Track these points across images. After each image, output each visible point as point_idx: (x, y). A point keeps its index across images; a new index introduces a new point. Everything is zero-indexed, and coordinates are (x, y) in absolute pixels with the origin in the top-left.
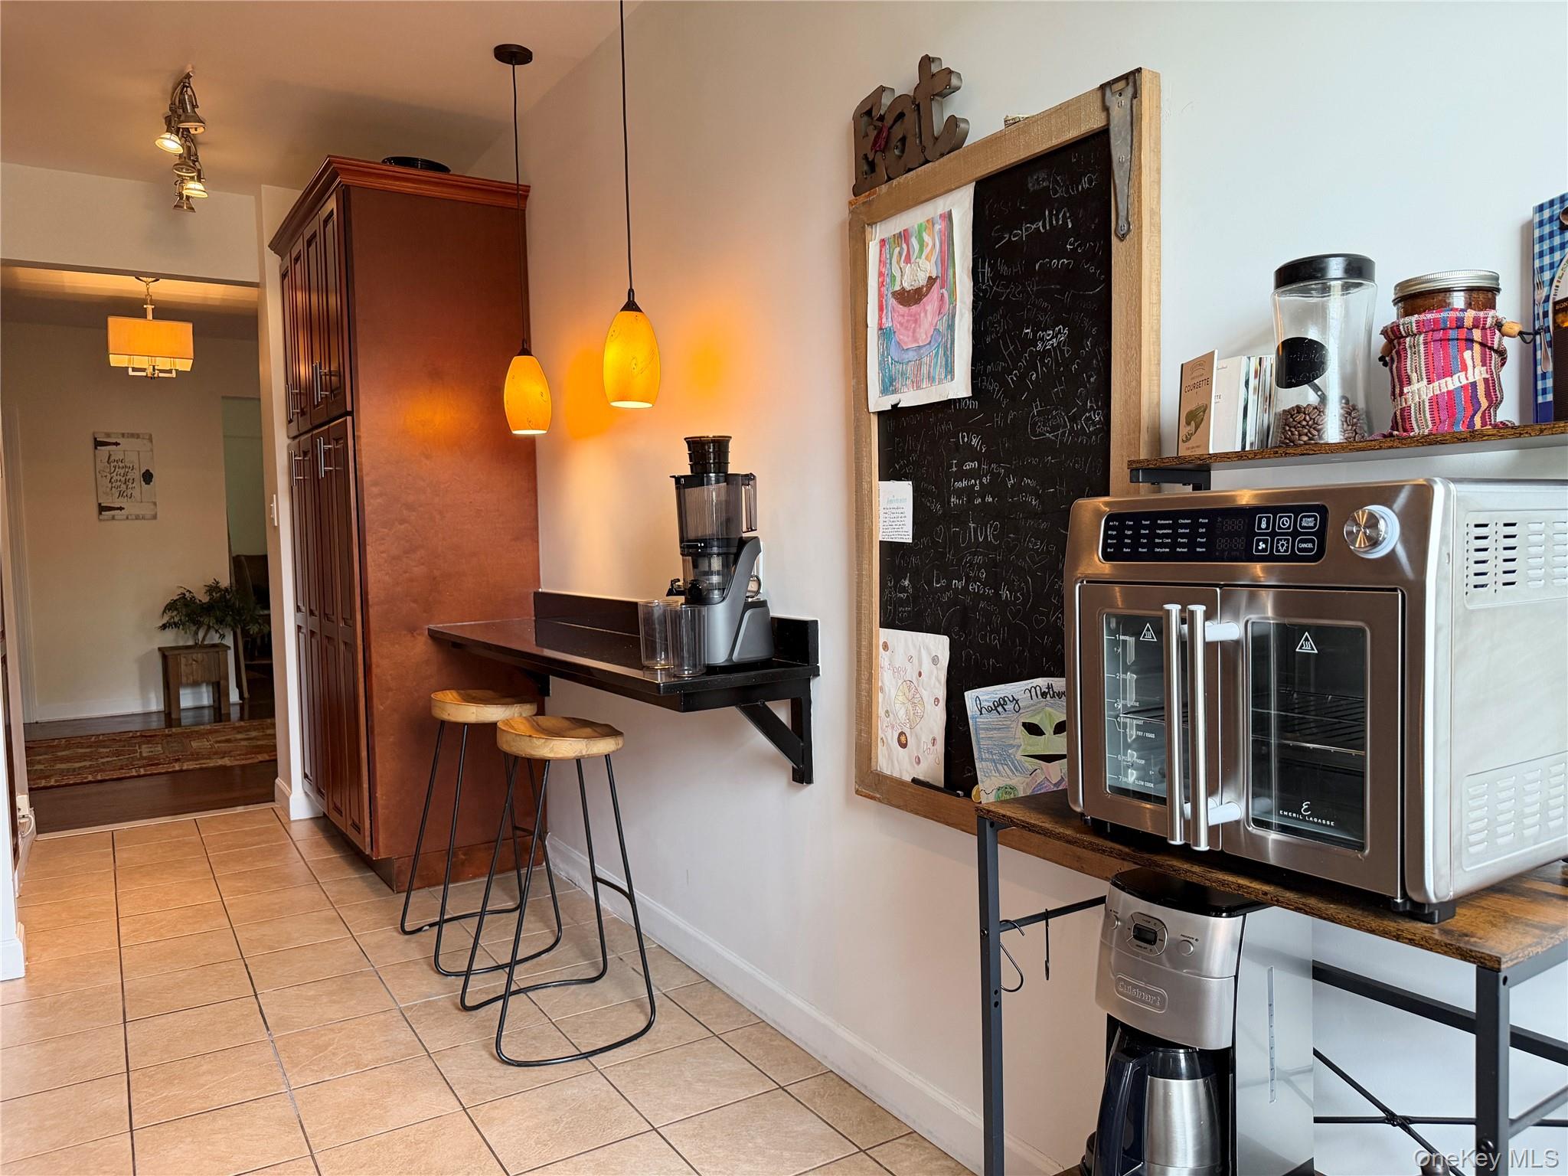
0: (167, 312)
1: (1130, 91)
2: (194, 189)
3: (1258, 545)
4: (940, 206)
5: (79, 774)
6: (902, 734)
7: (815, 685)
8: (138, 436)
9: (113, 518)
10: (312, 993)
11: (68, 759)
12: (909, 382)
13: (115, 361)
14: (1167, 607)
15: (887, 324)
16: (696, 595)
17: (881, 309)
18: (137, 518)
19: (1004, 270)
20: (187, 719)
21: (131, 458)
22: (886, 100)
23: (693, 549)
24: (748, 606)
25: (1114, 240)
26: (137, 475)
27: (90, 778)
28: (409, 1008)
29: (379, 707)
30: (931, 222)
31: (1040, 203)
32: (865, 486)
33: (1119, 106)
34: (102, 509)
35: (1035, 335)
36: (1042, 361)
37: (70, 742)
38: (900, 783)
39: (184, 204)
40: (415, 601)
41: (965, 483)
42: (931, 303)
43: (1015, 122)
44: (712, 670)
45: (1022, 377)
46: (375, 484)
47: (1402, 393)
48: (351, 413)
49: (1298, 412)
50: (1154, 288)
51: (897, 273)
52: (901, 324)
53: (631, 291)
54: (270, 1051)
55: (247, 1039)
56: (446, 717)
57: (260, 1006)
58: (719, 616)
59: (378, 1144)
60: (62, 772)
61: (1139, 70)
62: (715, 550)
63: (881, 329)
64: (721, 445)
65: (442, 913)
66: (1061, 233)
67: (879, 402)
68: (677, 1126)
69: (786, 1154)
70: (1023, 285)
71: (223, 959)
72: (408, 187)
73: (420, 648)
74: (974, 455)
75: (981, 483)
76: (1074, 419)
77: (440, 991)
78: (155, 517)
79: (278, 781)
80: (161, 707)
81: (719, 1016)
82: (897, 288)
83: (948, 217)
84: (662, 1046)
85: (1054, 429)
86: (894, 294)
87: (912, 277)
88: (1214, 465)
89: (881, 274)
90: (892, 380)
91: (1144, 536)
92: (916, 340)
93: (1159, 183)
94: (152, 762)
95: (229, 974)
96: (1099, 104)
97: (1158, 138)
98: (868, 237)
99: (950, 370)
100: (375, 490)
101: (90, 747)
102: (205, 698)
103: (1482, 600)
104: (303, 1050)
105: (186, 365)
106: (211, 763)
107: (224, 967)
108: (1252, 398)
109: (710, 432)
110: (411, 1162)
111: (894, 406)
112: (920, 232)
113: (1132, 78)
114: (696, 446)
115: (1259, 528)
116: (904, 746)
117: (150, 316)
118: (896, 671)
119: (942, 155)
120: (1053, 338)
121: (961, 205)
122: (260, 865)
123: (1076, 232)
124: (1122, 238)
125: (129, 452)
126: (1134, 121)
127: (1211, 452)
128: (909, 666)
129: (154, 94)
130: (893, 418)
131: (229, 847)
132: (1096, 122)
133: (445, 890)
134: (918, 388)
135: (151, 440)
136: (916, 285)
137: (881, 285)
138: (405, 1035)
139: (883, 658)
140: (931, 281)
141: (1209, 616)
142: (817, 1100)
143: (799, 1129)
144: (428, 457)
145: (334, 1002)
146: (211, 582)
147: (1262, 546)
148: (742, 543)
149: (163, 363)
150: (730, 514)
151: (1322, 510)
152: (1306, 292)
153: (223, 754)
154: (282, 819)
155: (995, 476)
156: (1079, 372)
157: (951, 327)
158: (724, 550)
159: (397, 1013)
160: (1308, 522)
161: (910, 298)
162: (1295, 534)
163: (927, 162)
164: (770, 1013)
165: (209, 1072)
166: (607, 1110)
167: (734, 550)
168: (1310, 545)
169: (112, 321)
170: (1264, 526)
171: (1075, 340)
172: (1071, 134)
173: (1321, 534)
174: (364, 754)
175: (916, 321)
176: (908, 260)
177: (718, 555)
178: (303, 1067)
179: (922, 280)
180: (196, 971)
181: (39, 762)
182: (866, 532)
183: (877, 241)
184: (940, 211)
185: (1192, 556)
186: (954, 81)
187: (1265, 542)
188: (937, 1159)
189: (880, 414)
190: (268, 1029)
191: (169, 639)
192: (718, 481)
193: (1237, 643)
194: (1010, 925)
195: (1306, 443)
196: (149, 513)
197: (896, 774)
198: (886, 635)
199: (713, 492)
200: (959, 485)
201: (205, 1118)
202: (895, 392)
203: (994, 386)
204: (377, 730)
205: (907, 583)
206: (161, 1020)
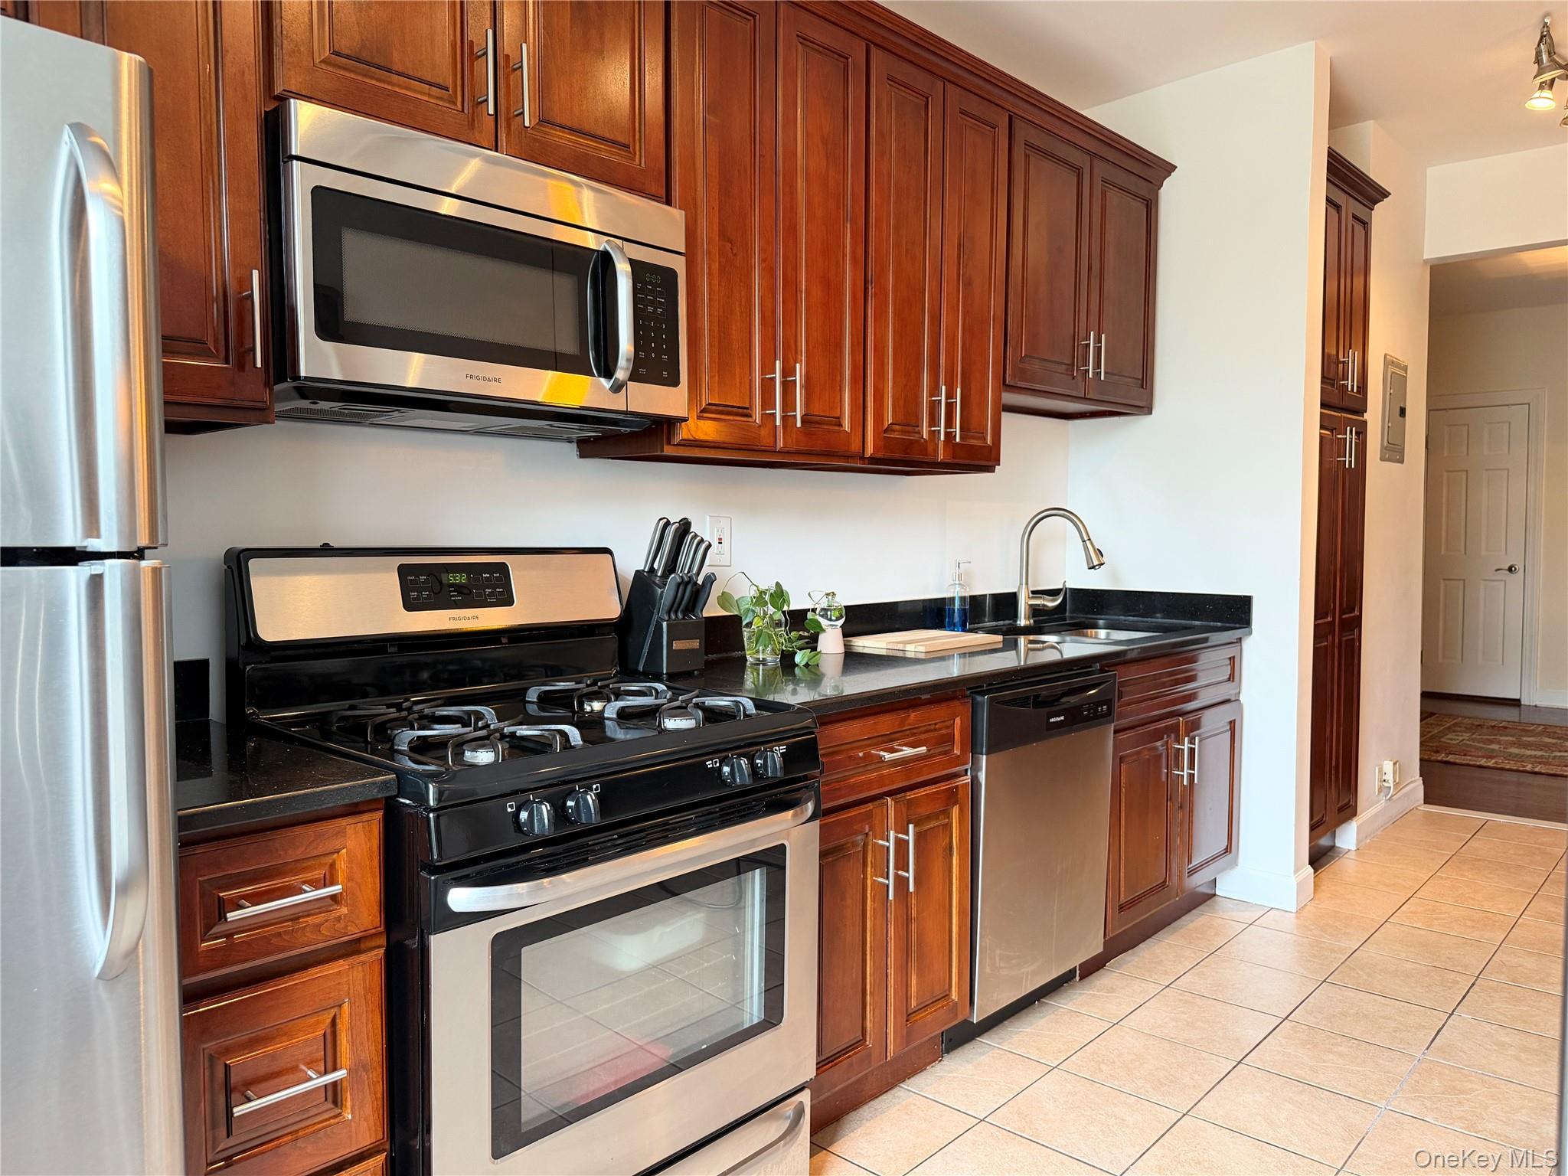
5: (1522, 761)
11: (1526, 746)
27: (1529, 768)
37: (1548, 730)
54: (1407, 1067)
55: (1400, 1046)
57: (1444, 1025)
60: (1509, 757)
71: (1459, 969)
95: (1449, 984)
101: (1558, 738)
104: (1436, 1083)
107: (1452, 976)
145: (1518, 1059)
165: (1340, 1054)
178: (1419, 1097)
180: (1423, 968)
181: (1499, 743)
190: (1427, 1049)
201: (1298, 1086)
206: (1350, 993)
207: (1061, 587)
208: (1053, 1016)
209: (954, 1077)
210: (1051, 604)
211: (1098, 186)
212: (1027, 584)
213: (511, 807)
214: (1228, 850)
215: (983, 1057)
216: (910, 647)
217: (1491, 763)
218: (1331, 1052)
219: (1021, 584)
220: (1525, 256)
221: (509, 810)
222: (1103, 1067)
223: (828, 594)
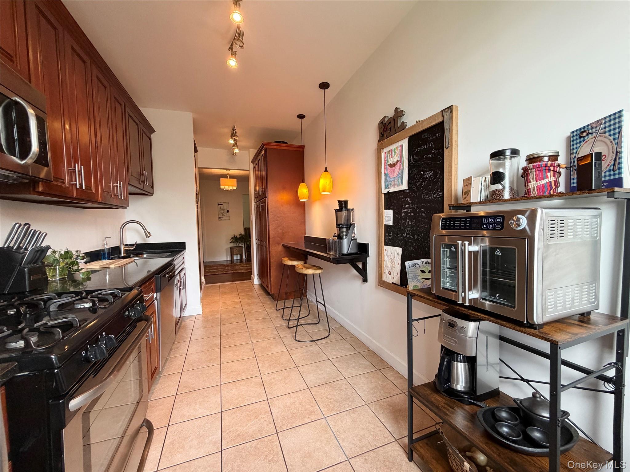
0: (232, 177)
1: (450, 111)
2: (236, 151)
3: (484, 226)
4: (400, 143)
5: (214, 273)
6: (389, 271)
7: (368, 259)
8: (226, 203)
9: (221, 220)
10: (257, 322)
11: (212, 269)
12: (392, 186)
13: (222, 187)
14: (458, 242)
15: (386, 172)
16: (340, 237)
17: (385, 169)
18: (226, 220)
19: (416, 158)
20: (235, 262)
21: (225, 207)
22: (386, 119)
23: (339, 227)
24: (352, 240)
25: (445, 149)
26: (226, 211)
27: (216, 273)
28: (277, 327)
29: (272, 261)
30: (398, 147)
31: (425, 141)
32: (381, 211)
33: (447, 116)
34: (219, 218)
35: (424, 174)
36: (426, 180)
38: (389, 283)
39: (234, 154)
40: (279, 238)
41: (406, 210)
42: (397, 167)
43: (419, 121)
44: (343, 255)
45: (421, 183)
46: (271, 212)
47: (528, 185)
48: (267, 197)
49: (497, 191)
50: (456, 161)
51: (389, 160)
52: (390, 172)
53: (326, 167)
54: (248, 334)
55: (244, 331)
56: (285, 263)
57: (247, 324)
58: (345, 242)
59: (269, 356)
60: (211, 272)
61: (452, 106)
62: (344, 226)
63: (385, 173)
64: (346, 202)
65: (284, 307)
66: (431, 148)
67: (384, 191)
68: (335, 359)
69: (360, 369)
70: (421, 161)
71: (240, 313)
72: (279, 147)
73: (280, 248)
74: (409, 203)
75: (410, 210)
76: (434, 194)
77: (284, 324)
78: (229, 220)
79: (252, 276)
80: (230, 259)
81: (345, 334)
82: (389, 163)
83: (402, 146)
84: (331, 340)
85: (429, 197)
86: (388, 165)
87: (392, 161)
88: (472, 205)
89: (385, 160)
90: (388, 185)
91: (452, 224)
92: (394, 176)
93: (457, 134)
94: (228, 270)
95: (241, 317)
96: (441, 115)
97: (457, 123)
98: (382, 152)
99: (402, 183)
100: (271, 214)
102: (239, 258)
103: (552, 242)
104: (255, 334)
105: (235, 188)
106: (239, 271)
107: (240, 315)
108: (483, 187)
109: (343, 199)
110: (276, 361)
111: (388, 192)
112: (395, 150)
113: (450, 108)
114: (340, 202)
115: (484, 221)
116: (390, 274)
117: (228, 178)
118: (388, 256)
119: (400, 131)
120: (429, 174)
121: (405, 143)
122: (248, 293)
123: (435, 148)
124: (447, 148)
125: (224, 206)
126: (451, 119)
127: (471, 202)
128: (391, 255)
129: (228, 131)
130: (388, 195)
131: (242, 289)
132: (440, 120)
133: (285, 301)
134: (394, 187)
135: (228, 203)
136: (394, 163)
137: (385, 163)
138: (276, 333)
139: (385, 253)
140: (397, 161)
141: (469, 244)
142: (368, 356)
143: (363, 363)
144: (282, 206)
145: (262, 324)
146: (240, 233)
147: (485, 226)
148: (351, 225)
149: (231, 188)
150: (348, 218)
151: (503, 217)
152: (499, 159)
153: (242, 269)
154: (253, 284)
155: (414, 208)
156: (436, 182)
157: (402, 172)
158: (347, 227)
159: (274, 328)
160: (499, 220)
161: (392, 166)
162: (495, 223)
163: (396, 133)
164: (357, 335)
165: (236, 337)
166: (319, 353)
167: (349, 226)
168: (499, 226)
169: (221, 179)
170: (486, 221)
171: (435, 175)
172: (434, 123)
173: (502, 223)
174: (269, 271)
175: (394, 171)
176: (392, 157)
177: (345, 228)
178: (255, 338)
179: (395, 161)
180: (234, 315)
181: (207, 270)
182: (381, 222)
183: (384, 152)
184: (400, 145)
185: (465, 229)
186: (403, 113)
187: (486, 225)
188: (397, 374)
189: (385, 194)
190: (248, 329)
191: (232, 245)
192: (345, 210)
193: (478, 251)
194: (415, 320)
195: (498, 199)
196: (228, 219)
197: (388, 281)
198: (386, 247)
199: (344, 213)
200: (404, 211)
201: (235, 347)
202: (388, 188)
203: (413, 186)
204: (271, 266)
205: (391, 235)
206: (227, 325)
207: (135, 243)
208: (168, 361)
209: (157, 390)
210: (132, 249)
211: (141, 131)
212: (123, 243)
213: (84, 353)
214: (186, 304)
215: (160, 381)
216: (111, 266)
217: (209, 274)
218: (234, 337)
219: (121, 243)
220: (204, 170)
221: (83, 355)
222: (193, 365)
223: (77, 251)
